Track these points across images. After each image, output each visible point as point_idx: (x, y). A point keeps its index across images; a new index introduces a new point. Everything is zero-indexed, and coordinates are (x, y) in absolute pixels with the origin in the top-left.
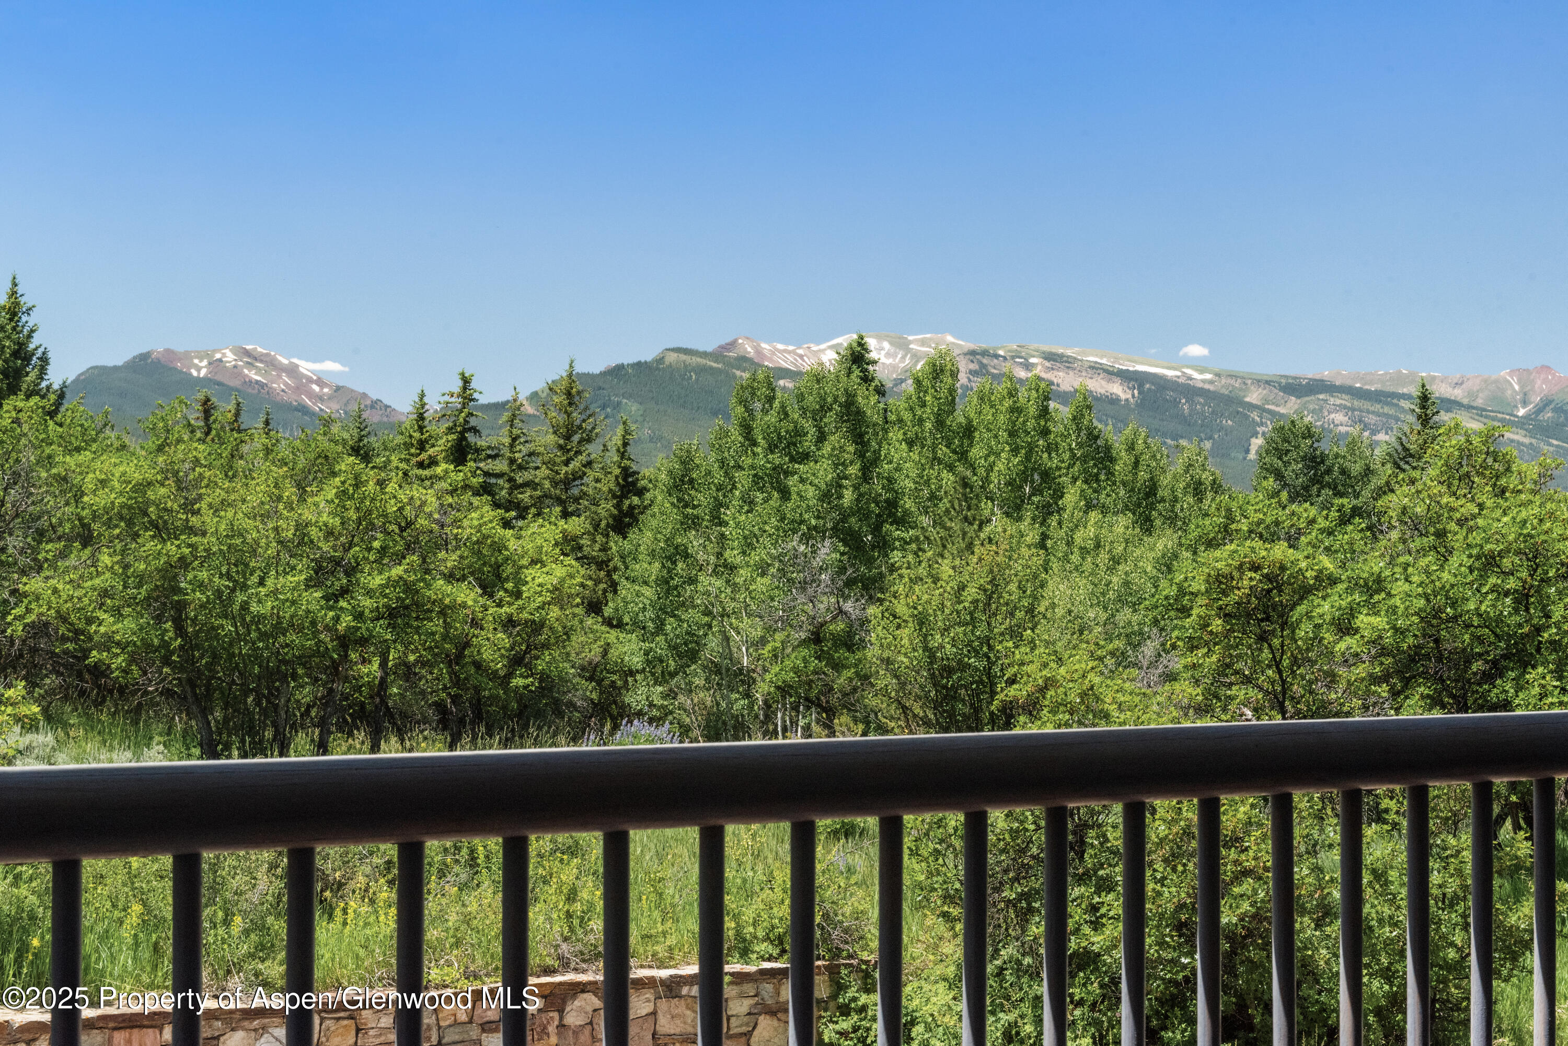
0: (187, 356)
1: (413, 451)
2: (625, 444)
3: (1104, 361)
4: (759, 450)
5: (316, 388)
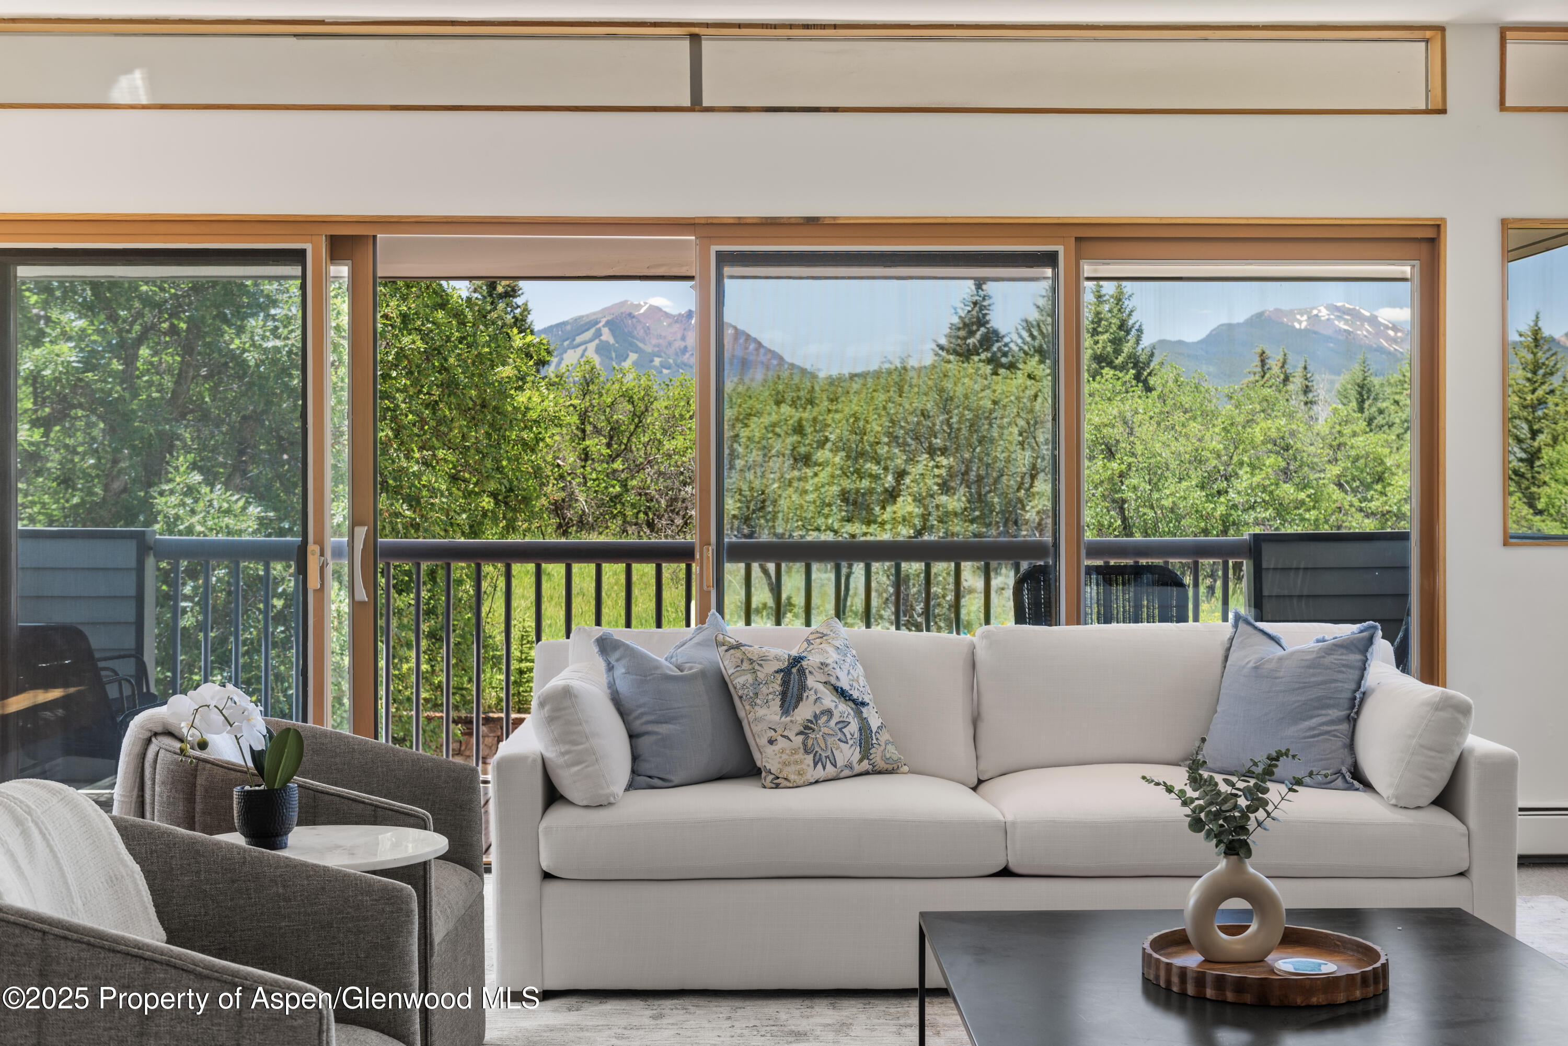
0: (1291, 313)
5: (1391, 333)
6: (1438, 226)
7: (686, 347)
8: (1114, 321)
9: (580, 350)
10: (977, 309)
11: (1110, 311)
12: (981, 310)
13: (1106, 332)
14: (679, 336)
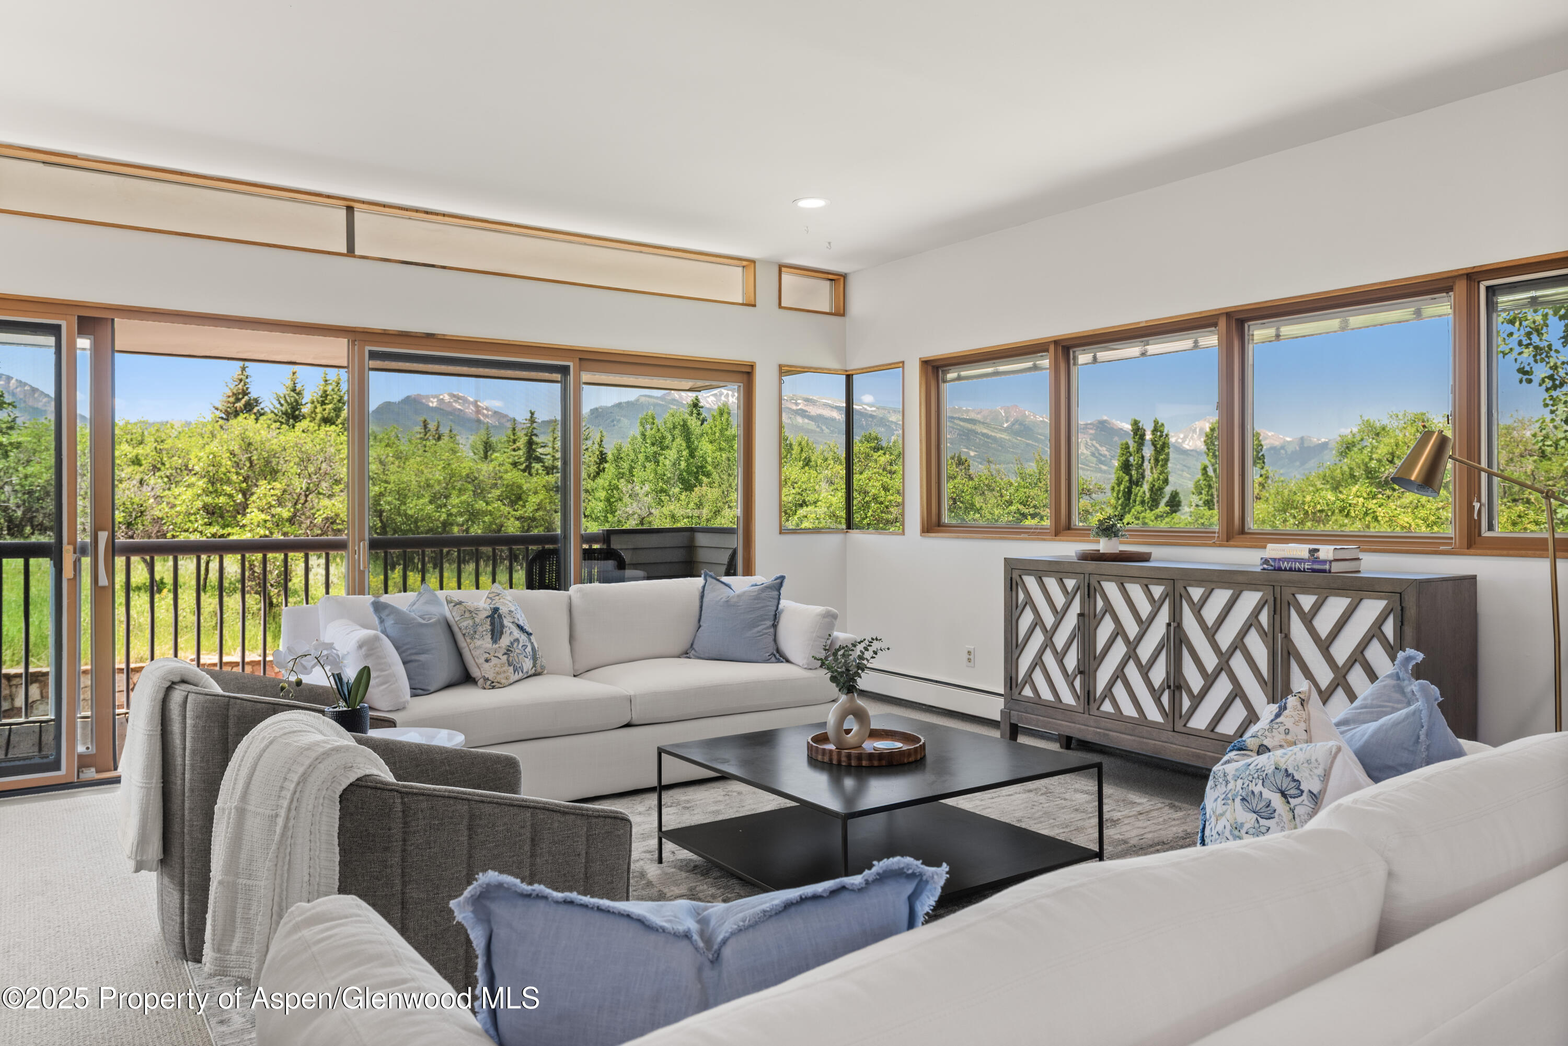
0: (427, 397)
1: (511, 444)
2: (601, 441)
3: (829, 402)
4: (647, 445)
5: (485, 412)
6: (752, 366)
8: (335, 396)
11: (333, 390)
12: (245, 385)
13: (331, 403)
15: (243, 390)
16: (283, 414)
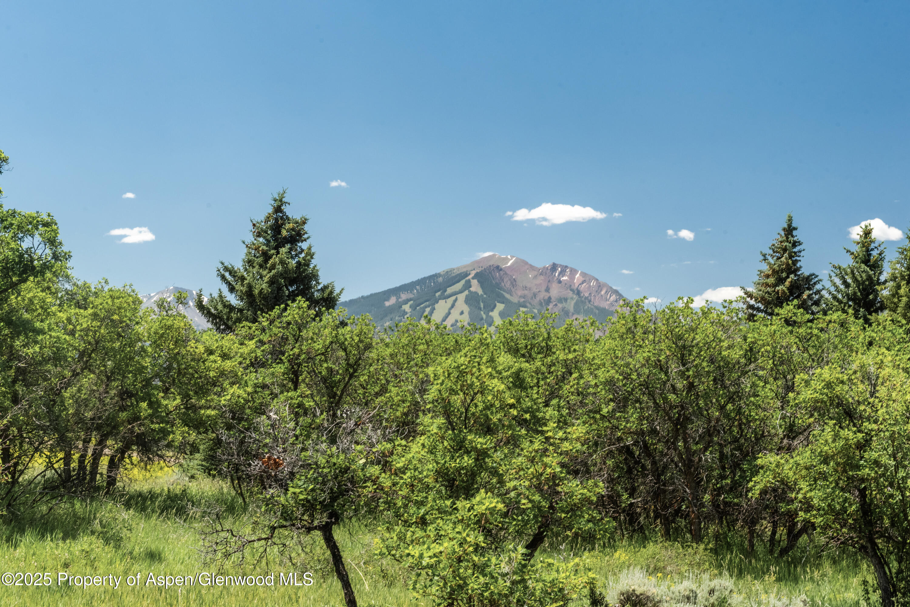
7: (550, 298)
9: (451, 300)
10: (786, 255)
12: (791, 256)
14: (544, 288)
15: (788, 264)
16: (849, 299)
